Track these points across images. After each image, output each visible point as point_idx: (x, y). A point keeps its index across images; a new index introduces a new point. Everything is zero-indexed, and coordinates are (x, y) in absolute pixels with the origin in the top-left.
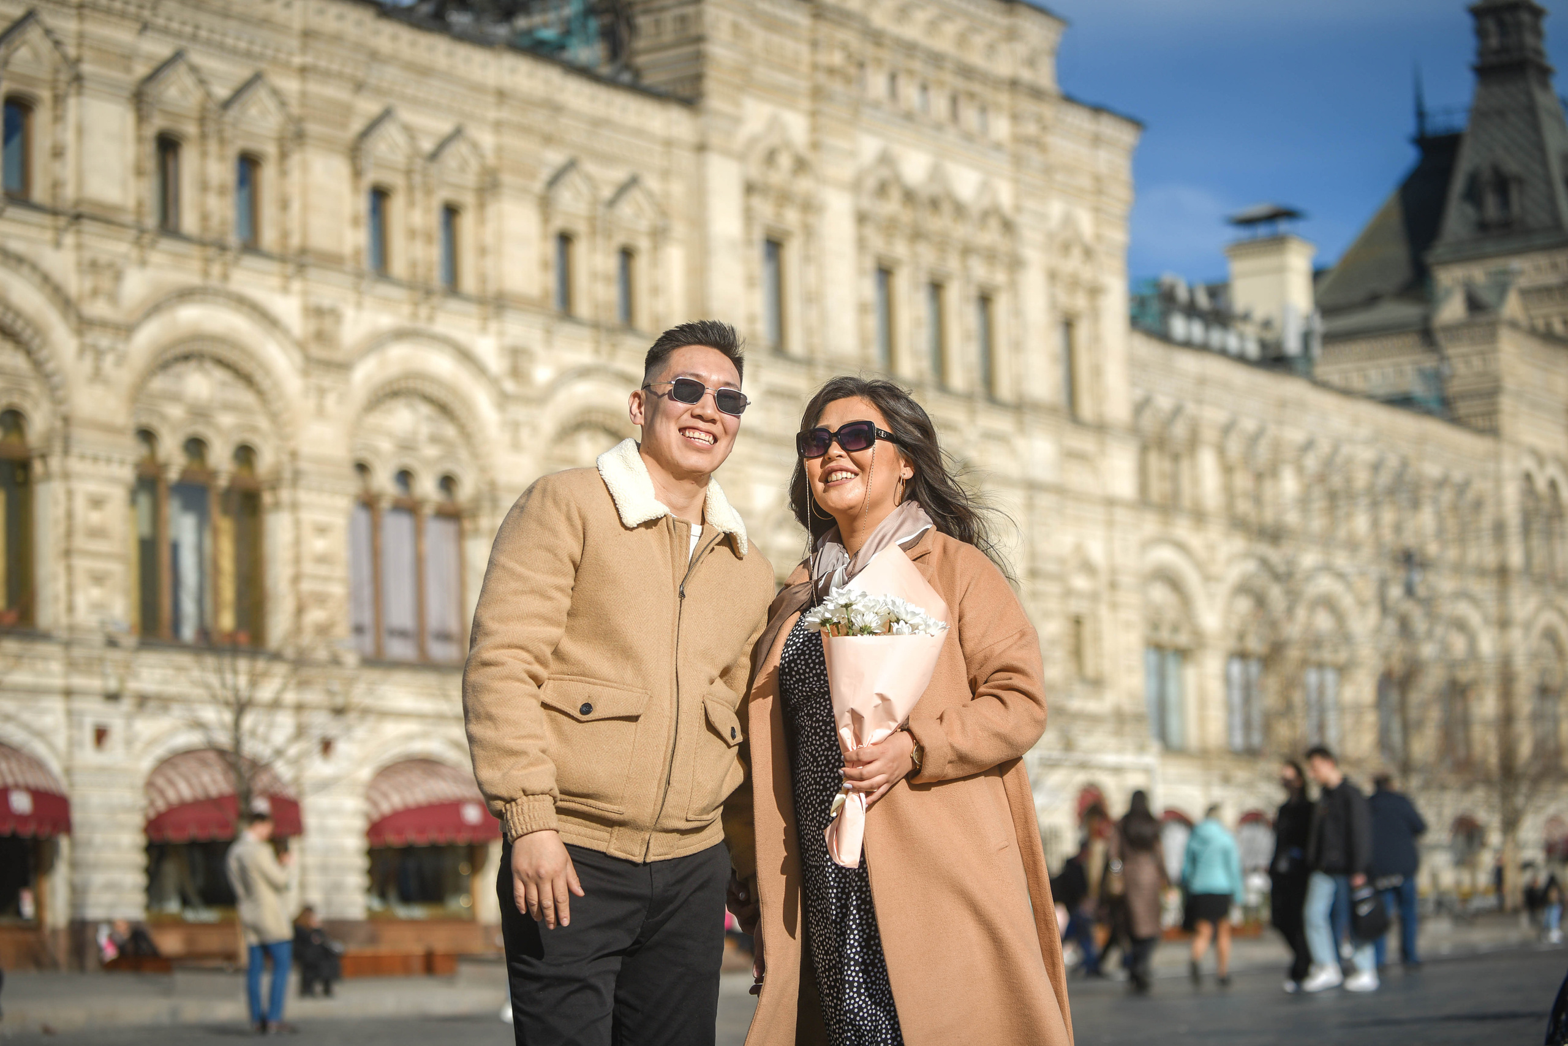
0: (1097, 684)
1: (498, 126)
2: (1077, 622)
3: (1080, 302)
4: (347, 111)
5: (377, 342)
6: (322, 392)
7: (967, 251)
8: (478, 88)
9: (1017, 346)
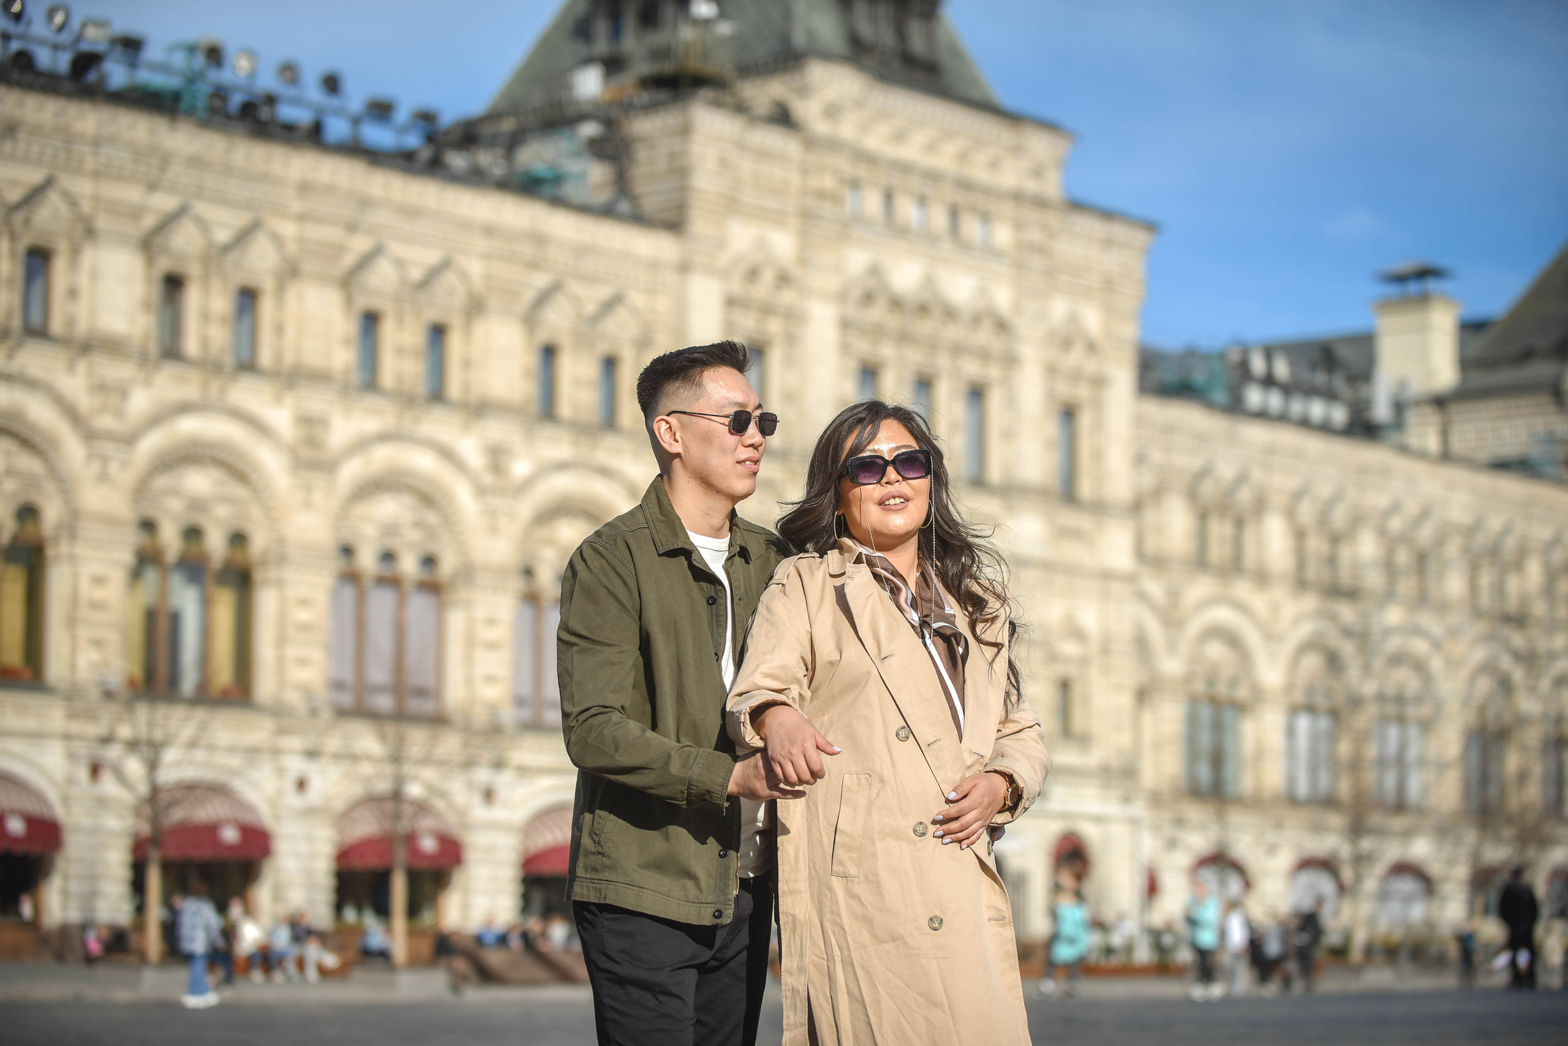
0: (1083, 741)
1: (487, 256)
2: (1065, 686)
3: (1083, 392)
4: (340, 249)
5: (362, 444)
6: (309, 488)
7: (958, 350)
8: (466, 225)
9: (1009, 435)
